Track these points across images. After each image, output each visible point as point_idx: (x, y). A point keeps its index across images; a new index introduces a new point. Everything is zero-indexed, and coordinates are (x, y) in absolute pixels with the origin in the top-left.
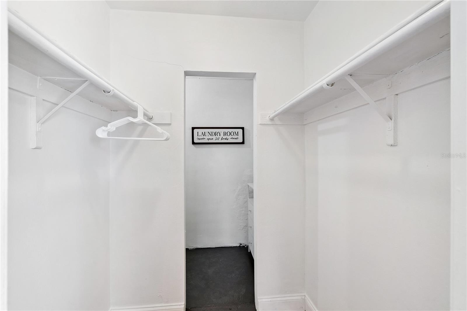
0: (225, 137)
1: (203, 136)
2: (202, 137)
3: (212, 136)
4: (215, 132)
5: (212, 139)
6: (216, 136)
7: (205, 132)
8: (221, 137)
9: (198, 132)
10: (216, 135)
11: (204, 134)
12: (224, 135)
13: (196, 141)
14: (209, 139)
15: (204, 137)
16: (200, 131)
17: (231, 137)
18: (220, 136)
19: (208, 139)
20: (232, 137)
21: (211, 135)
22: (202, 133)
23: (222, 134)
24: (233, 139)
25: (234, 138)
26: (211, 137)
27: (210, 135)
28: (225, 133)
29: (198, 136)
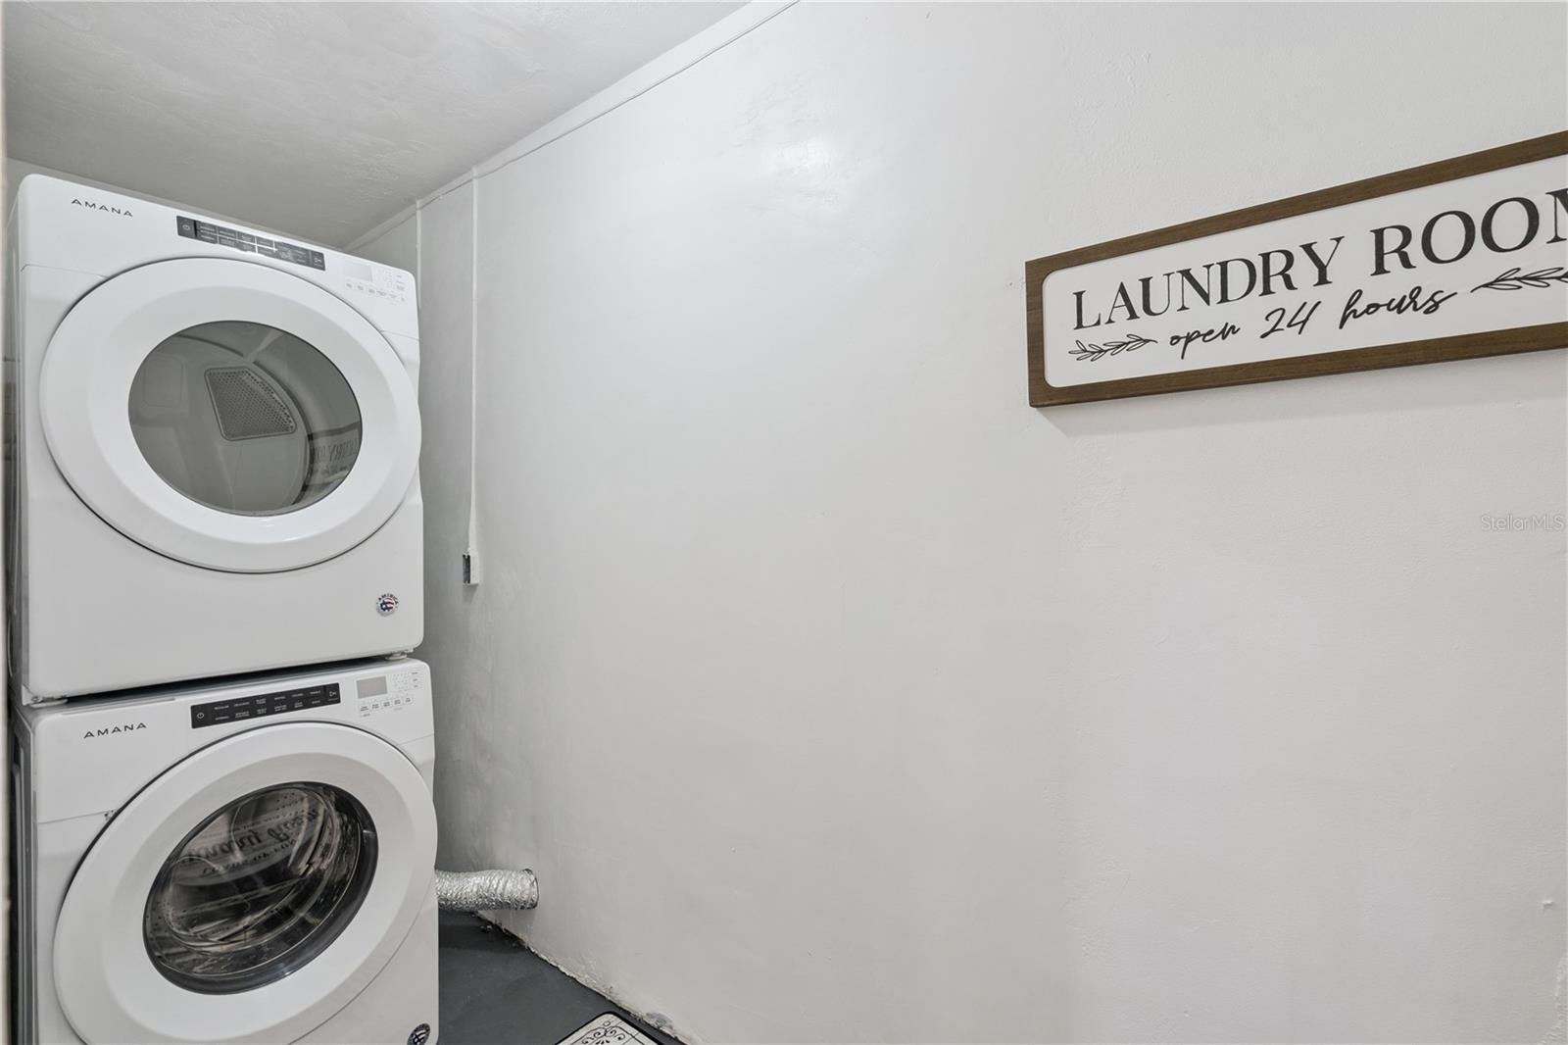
0: (1397, 282)
1: (1133, 315)
2: (1122, 328)
3: (1224, 299)
4: (1266, 257)
5: (1224, 334)
6: (1267, 291)
7: (1146, 282)
8: (1334, 299)
9: (1079, 295)
10: (1277, 283)
11: (1138, 302)
12: (1380, 269)
13: (1061, 372)
14: (1189, 339)
15: (1143, 326)
16: (1100, 280)
17: (1484, 263)
18: (1323, 280)
19: (1175, 339)
20: (1499, 264)
21: (1215, 294)
22: (1122, 290)
23: (1352, 267)
24: (1527, 289)
25: (1534, 278)
26: (1212, 316)
27: (1206, 297)
28: (1393, 240)
29: (1080, 325)
